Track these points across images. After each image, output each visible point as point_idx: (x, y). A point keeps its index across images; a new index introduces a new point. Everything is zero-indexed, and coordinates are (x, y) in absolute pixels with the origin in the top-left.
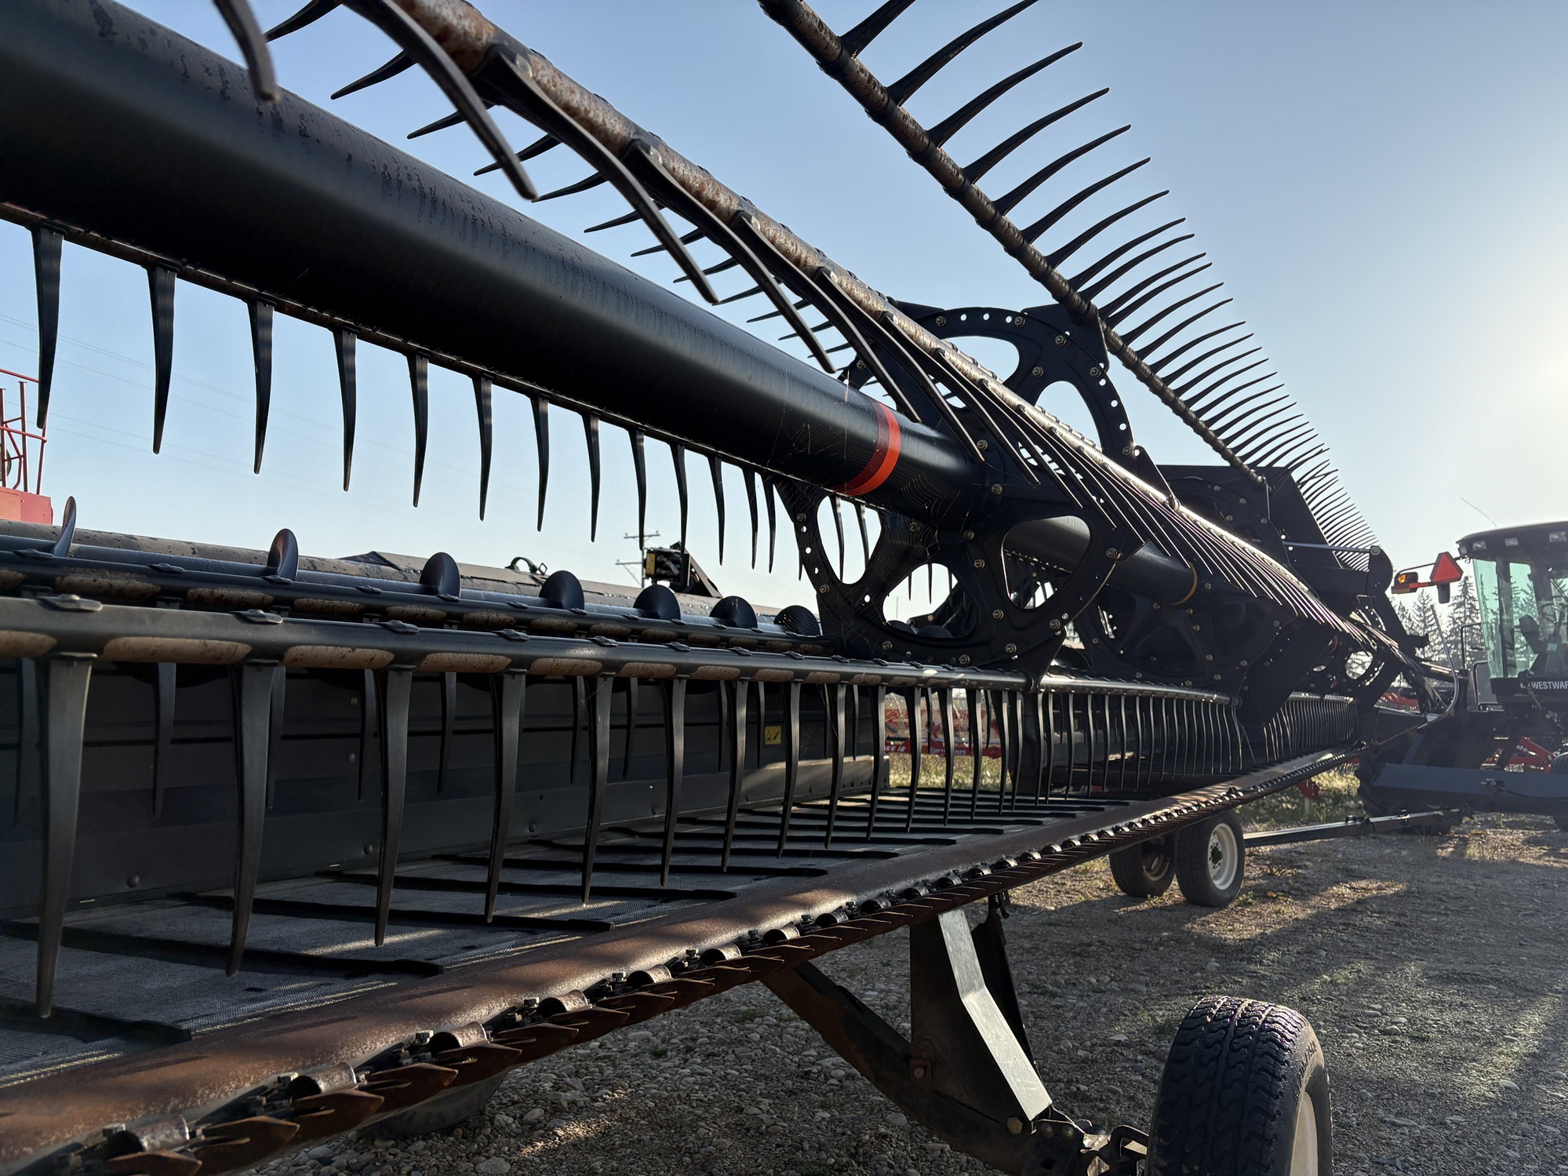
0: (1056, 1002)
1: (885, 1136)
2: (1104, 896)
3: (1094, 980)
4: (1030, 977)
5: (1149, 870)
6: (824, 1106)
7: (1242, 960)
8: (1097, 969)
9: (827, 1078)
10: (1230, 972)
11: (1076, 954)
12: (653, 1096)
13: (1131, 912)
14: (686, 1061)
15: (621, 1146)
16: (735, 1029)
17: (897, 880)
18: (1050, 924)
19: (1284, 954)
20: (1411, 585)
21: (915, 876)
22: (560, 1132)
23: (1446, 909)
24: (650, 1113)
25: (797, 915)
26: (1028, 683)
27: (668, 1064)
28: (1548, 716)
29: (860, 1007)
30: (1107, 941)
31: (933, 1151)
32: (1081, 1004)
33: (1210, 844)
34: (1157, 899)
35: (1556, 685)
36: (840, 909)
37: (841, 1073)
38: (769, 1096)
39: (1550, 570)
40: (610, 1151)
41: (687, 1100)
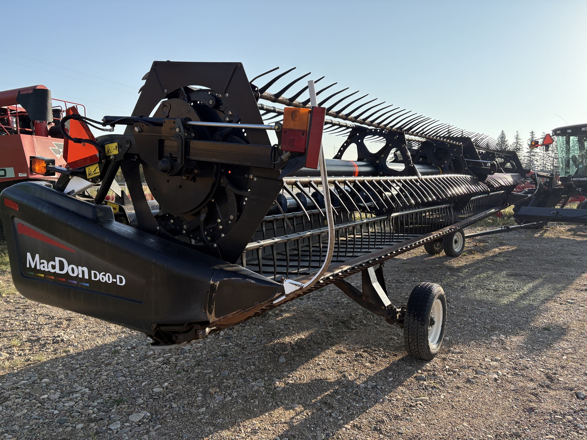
0: (402, 285)
1: (357, 314)
2: (422, 254)
3: (413, 279)
4: (396, 278)
5: (436, 246)
6: (343, 309)
7: (457, 272)
8: (415, 276)
9: (343, 303)
10: (452, 275)
11: (410, 272)
12: (303, 308)
13: (429, 259)
14: (308, 300)
15: (298, 317)
16: (319, 293)
17: (359, 262)
18: (404, 264)
19: (469, 270)
20: (536, 145)
21: (362, 261)
22: (284, 315)
23: (525, 254)
24: (303, 311)
25: (340, 270)
26: (388, 217)
27: (304, 301)
28: (577, 190)
29: (352, 286)
30: (419, 268)
31: (368, 317)
32: (409, 285)
33: (454, 238)
34: (438, 255)
35: (581, 179)
36: (348, 269)
37: (346, 302)
38: (330, 307)
39: (585, 138)
40: (296, 319)
41: (311, 308)
